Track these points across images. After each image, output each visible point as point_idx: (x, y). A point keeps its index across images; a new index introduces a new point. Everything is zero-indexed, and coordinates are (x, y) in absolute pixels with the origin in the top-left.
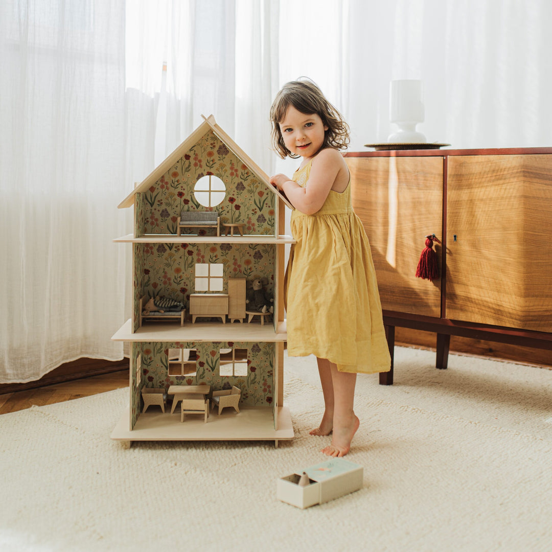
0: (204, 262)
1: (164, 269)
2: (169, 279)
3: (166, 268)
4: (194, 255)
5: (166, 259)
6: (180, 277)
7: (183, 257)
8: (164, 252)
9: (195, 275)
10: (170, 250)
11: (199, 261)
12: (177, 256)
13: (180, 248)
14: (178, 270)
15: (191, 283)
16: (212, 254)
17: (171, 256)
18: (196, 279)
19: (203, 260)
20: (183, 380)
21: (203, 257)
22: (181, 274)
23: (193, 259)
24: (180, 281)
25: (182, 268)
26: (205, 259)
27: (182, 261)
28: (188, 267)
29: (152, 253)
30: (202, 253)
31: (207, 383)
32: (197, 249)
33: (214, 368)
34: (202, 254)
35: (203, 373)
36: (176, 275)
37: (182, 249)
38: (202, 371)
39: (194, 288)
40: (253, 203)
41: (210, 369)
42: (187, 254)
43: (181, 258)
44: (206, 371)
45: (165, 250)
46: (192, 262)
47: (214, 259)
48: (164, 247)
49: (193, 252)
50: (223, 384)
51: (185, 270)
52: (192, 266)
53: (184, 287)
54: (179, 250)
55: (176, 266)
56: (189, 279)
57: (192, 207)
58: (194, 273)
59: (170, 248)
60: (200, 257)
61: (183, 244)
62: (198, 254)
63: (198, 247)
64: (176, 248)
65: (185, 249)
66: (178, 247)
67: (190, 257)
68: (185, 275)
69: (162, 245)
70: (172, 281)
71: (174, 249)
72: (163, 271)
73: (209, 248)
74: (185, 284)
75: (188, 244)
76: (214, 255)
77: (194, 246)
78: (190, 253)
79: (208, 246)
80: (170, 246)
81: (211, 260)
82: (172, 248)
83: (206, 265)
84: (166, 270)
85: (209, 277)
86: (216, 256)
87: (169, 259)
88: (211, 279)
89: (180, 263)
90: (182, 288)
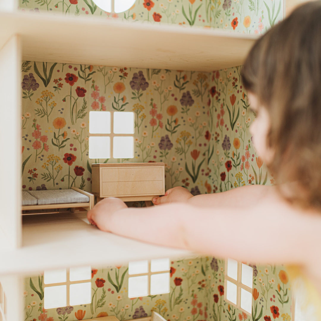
0: (103, 109)
1: (35, 120)
2: (44, 139)
3: (38, 118)
4: (88, 95)
5: (39, 102)
6: (63, 135)
7: (68, 99)
8: (35, 89)
9: (88, 131)
10: (46, 86)
11: (95, 107)
12: (58, 96)
13: (63, 82)
14: (59, 123)
15: (83, 144)
16: (116, 95)
17: (47, 96)
18: (91, 138)
19: (102, 105)
20: (69, 313)
21: (102, 100)
22: (65, 129)
23: (85, 103)
24: (63, 142)
25: (67, 117)
26: (105, 104)
27: (67, 106)
28: (78, 117)
30: (101, 94)
31: (109, 313)
32: (93, 85)
33: (120, 287)
34: (100, 96)
35: (103, 297)
36: (57, 131)
37: (66, 85)
38: (102, 293)
39: (87, 155)
40: (180, 12)
41: (113, 289)
42: (75, 94)
43: (64, 100)
44: (108, 293)
45: (35, 86)
46: (84, 108)
47: (121, 103)
48: (35, 80)
49: (85, 91)
50: (134, 311)
51: (73, 123)
52: (84, 115)
53: (70, 152)
54: (61, 85)
55: (55, 115)
56: (79, 139)
57: (83, 9)
58: (86, 127)
59: (46, 82)
60: (97, 100)
61: (68, 75)
62: (94, 95)
63: (93, 81)
64: (56, 81)
65: (72, 84)
66: (60, 79)
67: (81, 99)
68: (72, 131)
69: (31, 76)
70: (49, 143)
71: (52, 84)
72: (32, 125)
73: (112, 85)
74: (73, 148)
75: (77, 75)
76: (121, 97)
77: (87, 80)
78: (81, 92)
79: (110, 81)
80: (45, 78)
81: (115, 105)
82: (49, 81)
83: (107, 114)
84: (37, 123)
85: (112, 135)
86: (123, 99)
87: (44, 103)
88: (115, 138)
89: (63, 109)
90: (66, 155)
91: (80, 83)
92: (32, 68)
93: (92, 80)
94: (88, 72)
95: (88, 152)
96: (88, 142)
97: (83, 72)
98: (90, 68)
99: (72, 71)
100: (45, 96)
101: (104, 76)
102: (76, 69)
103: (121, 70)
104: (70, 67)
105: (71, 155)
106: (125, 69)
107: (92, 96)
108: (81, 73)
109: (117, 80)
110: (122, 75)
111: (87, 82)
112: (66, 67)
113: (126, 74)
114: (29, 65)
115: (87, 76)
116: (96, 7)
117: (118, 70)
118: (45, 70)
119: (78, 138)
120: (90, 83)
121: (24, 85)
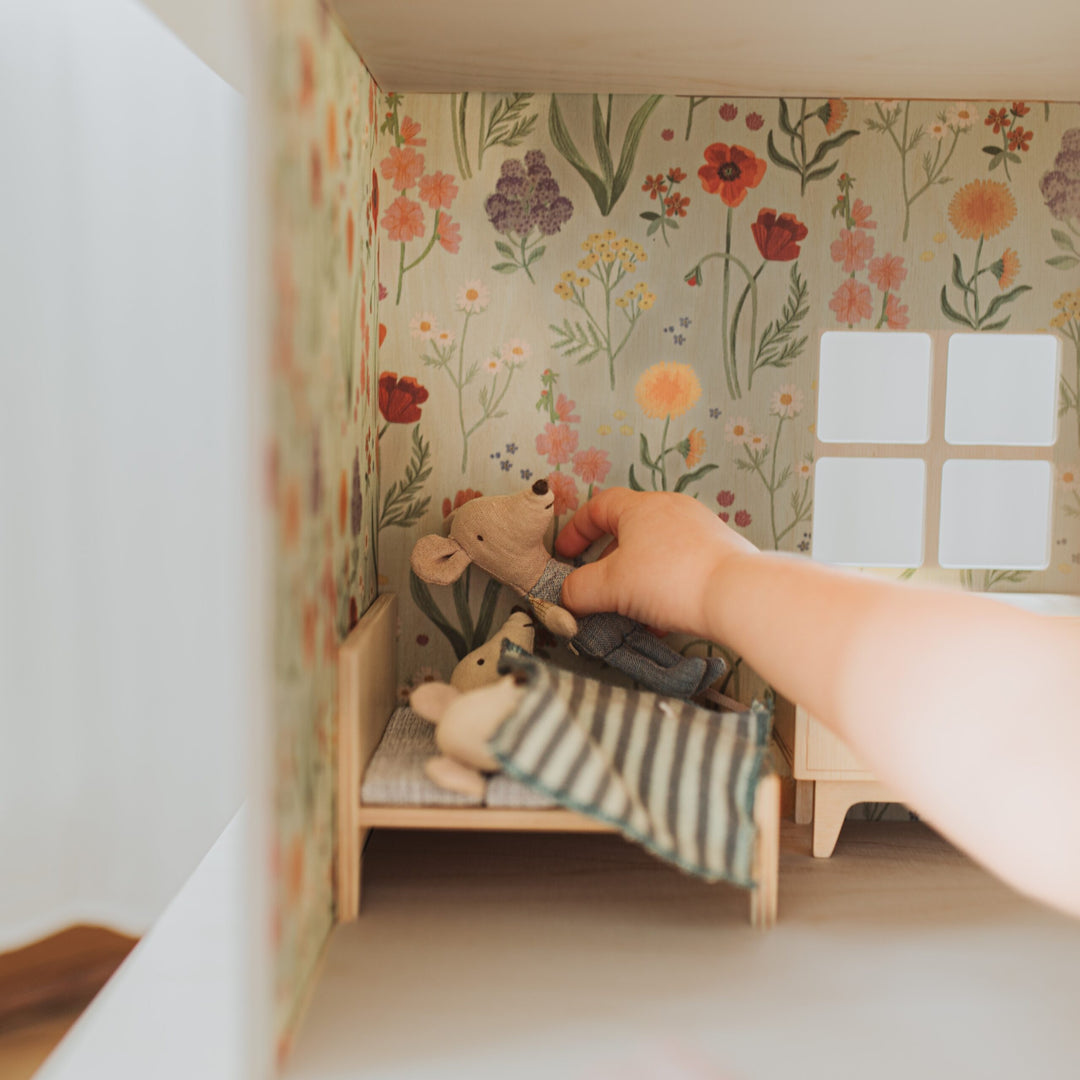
0: (893, 318)
1: (549, 377)
2: (594, 465)
3: (565, 365)
6: (686, 448)
7: (712, 272)
9: (812, 428)
10: (605, 211)
11: (850, 309)
13: (691, 187)
15: (783, 496)
16: (966, 249)
17: (609, 260)
18: (823, 467)
19: (888, 301)
21: (889, 272)
23: (800, 292)
24: (685, 481)
25: (704, 360)
26: (904, 293)
27: (708, 306)
28: (762, 360)
29: (446, 236)
30: (883, 241)
32: (843, 201)
34: (879, 252)
36: (653, 429)
37: (706, 204)
42: (747, 248)
43: (694, 279)
45: (555, 211)
46: (793, 315)
47: (989, 287)
48: (551, 185)
49: (799, 231)
51: (735, 391)
52: (791, 352)
54: (677, 205)
56: (766, 468)
58: (799, 412)
59: (607, 196)
60: (862, 277)
61: (715, 152)
62: (848, 251)
63: (845, 182)
64: (653, 185)
65: (732, 197)
66: (676, 176)
67: (780, 270)
68: (730, 428)
69: (536, 162)
71: (635, 198)
72: (538, 397)
73: (944, 196)
74: (732, 510)
75: (762, 154)
76: (989, 259)
77: (810, 173)
78: (779, 236)
79: (933, 173)
80: (600, 174)
81: (955, 298)
82: (619, 185)
83: (914, 345)
84: (562, 388)
85: (936, 451)
86: (999, 269)
87: (595, 291)
88: (950, 467)
89: (685, 323)
91: (775, 191)
92: (543, 127)
93: (835, 175)
94: (816, 132)
95: (808, 535)
96: (809, 482)
97: (792, 133)
98: (828, 112)
99: (734, 134)
100: (603, 261)
101: (903, 151)
102: (754, 122)
103: (996, 119)
104: (728, 112)
106: (1019, 110)
107: (836, 258)
108: (782, 143)
109: (970, 168)
110: (998, 141)
111: (811, 184)
112: (708, 111)
113: (1019, 140)
114: (526, 113)
115: (810, 156)
117: (978, 116)
118: (602, 139)
119: (757, 464)
120: (828, 188)
121: (500, 209)
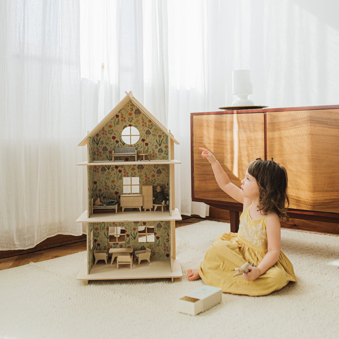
0: (128, 176)
1: (105, 181)
2: (108, 187)
3: (106, 180)
4: (123, 172)
5: (106, 175)
6: (114, 185)
7: (116, 174)
8: (105, 171)
11: (125, 176)
12: (113, 173)
13: (114, 168)
14: (113, 182)
15: (121, 188)
16: (132, 172)
17: (109, 173)
18: (124, 186)
20: (117, 245)
21: (127, 173)
22: (115, 183)
23: (122, 175)
24: (114, 188)
25: (116, 179)
26: (128, 175)
27: (116, 176)
28: (119, 179)
29: (98, 172)
30: (127, 171)
31: (131, 247)
33: (135, 238)
35: (129, 241)
36: (112, 184)
37: (115, 169)
38: (129, 239)
39: (123, 192)
40: (156, 141)
41: (133, 238)
42: (118, 172)
43: (115, 174)
44: (131, 239)
46: (121, 176)
47: (134, 174)
48: (105, 168)
50: (141, 247)
51: (118, 181)
52: (121, 179)
54: (113, 169)
55: (112, 179)
57: (120, 145)
58: (122, 183)
59: (109, 169)
60: (126, 174)
61: (116, 166)
62: (125, 172)
64: (112, 168)
65: (117, 169)
66: (113, 168)
67: (120, 174)
68: (117, 184)
70: (110, 188)
71: (111, 169)
74: (118, 189)
75: (119, 166)
78: (120, 171)
79: (130, 167)
81: (132, 175)
82: (109, 168)
83: (129, 178)
84: (106, 182)
85: (131, 185)
86: (135, 173)
87: (108, 175)
88: (132, 186)
89: (114, 177)
90: (115, 192)
101: (128, 165)
105: (117, 192)
109: (132, 167)
115: (122, 166)
116: (125, 143)
119: (119, 186)
120: (123, 168)
121: (102, 170)
